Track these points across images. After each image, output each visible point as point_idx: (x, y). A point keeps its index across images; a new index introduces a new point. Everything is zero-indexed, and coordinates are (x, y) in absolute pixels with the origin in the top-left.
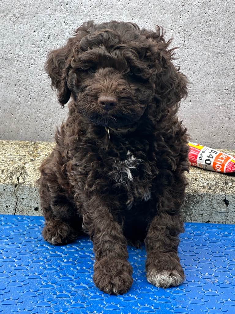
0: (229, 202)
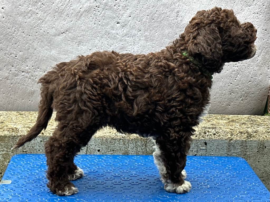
0: (207, 144)
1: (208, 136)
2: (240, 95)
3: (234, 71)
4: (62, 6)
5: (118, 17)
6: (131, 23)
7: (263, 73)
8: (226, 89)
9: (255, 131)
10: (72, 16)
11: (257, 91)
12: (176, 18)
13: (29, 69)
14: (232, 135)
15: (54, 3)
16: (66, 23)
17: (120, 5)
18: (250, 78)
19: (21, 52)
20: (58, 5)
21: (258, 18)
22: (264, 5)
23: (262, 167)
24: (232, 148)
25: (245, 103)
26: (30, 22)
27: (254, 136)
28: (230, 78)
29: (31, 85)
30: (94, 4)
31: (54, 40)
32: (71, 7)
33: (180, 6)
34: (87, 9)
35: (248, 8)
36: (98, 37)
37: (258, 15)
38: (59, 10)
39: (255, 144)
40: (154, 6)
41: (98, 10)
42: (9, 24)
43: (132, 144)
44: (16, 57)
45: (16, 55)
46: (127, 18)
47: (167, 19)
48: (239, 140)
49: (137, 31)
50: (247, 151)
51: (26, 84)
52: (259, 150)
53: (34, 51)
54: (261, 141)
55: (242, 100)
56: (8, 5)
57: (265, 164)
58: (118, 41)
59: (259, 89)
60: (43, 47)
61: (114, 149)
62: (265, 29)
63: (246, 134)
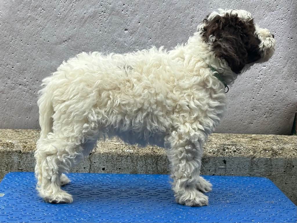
0: (227, 162)
1: (227, 153)
2: (263, 111)
3: (257, 84)
4: (64, 12)
5: (126, 22)
6: (141, 29)
7: (290, 86)
8: (247, 104)
9: (281, 149)
10: (75, 22)
11: (283, 107)
12: (190, 24)
13: (27, 81)
14: (254, 152)
15: (55, 8)
16: (69, 31)
17: (128, 9)
18: (275, 92)
19: (18, 62)
20: (60, 11)
21: (283, 25)
22: (289, 11)
23: (290, 190)
24: (255, 167)
25: (270, 122)
26: (29, 29)
27: (280, 154)
28: (252, 92)
29: (29, 100)
30: (99, 9)
31: (55, 49)
32: (74, 13)
33: (195, 11)
34: (91, 15)
35: (271, 14)
36: (103, 45)
37: (282, 21)
38: (61, 16)
39: (282, 163)
40: (166, 11)
41: (104, 16)
42: (6, 32)
43: (141, 162)
44: (13, 69)
45: (13, 66)
46: (136, 24)
47: (180, 25)
48: (263, 158)
49: (147, 39)
50: (273, 171)
51: (23, 99)
52: (286, 170)
53: (33, 61)
54: (288, 159)
55: (266, 118)
56: (6, 11)
57: (293, 187)
58: (125, 50)
59: (286, 104)
60: (43, 57)
61: (121, 167)
62: (291, 37)
63: (271, 151)
